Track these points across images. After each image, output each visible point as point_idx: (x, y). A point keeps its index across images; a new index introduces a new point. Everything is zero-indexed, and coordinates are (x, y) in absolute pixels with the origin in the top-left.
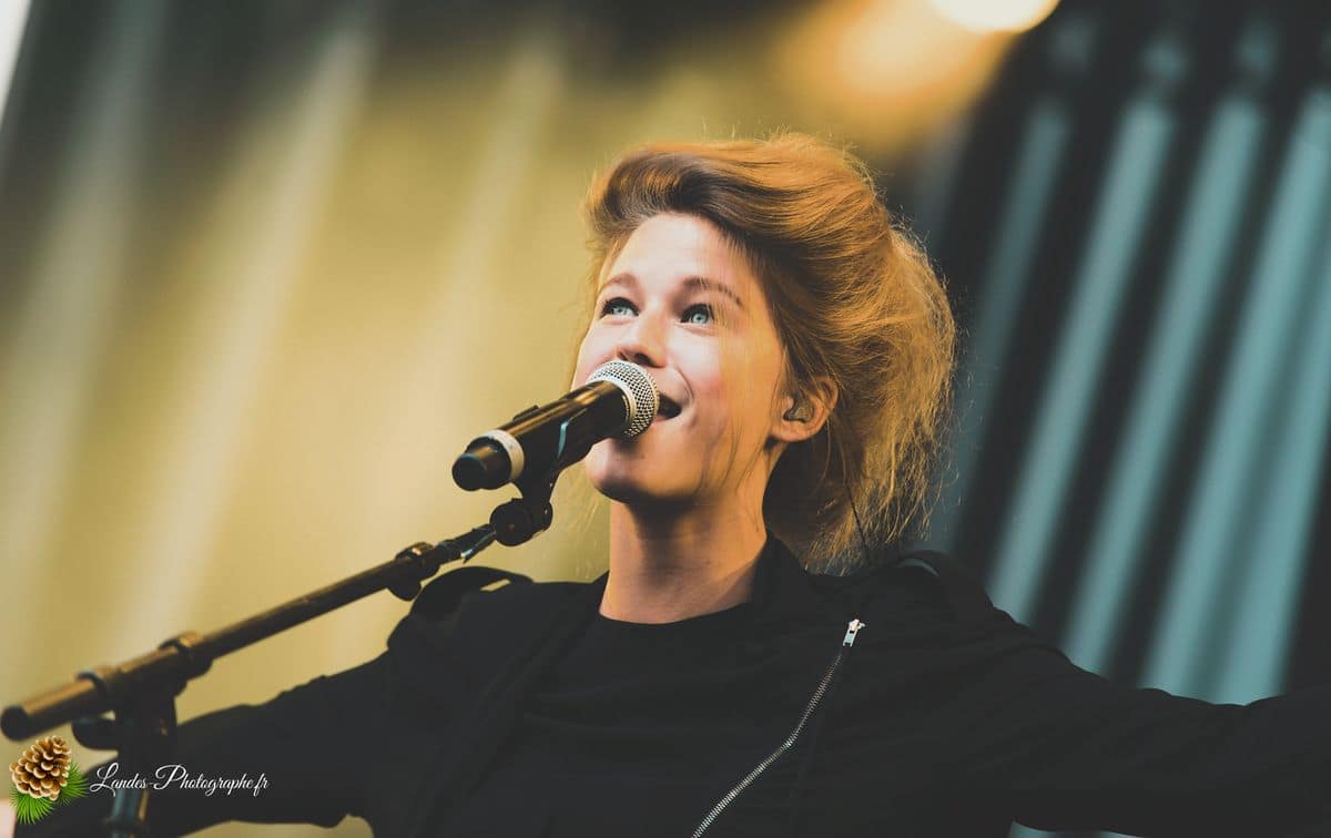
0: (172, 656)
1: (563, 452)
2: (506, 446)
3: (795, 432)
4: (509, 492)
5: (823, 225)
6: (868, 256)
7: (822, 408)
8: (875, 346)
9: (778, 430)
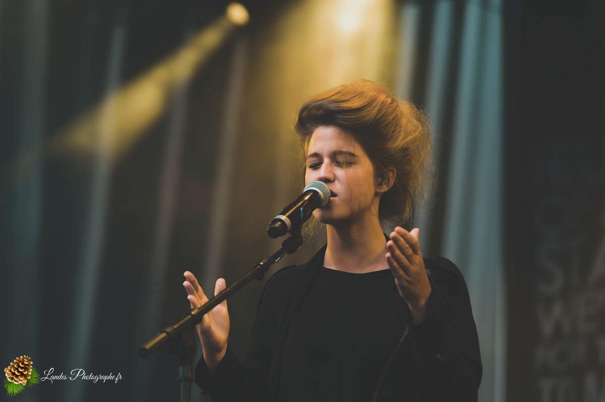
0: (190, 318)
1: (303, 217)
2: (284, 220)
3: (385, 189)
4: (288, 235)
5: (377, 115)
6: (395, 120)
7: (392, 178)
8: (405, 150)
9: (378, 190)
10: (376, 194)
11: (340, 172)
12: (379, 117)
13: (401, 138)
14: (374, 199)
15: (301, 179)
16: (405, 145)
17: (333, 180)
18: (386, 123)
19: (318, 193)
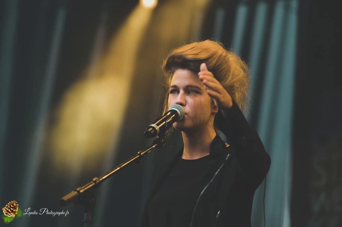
9: (214, 111)
10: (212, 114)
11: (190, 99)
12: (217, 65)
13: (230, 79)
14: (210, 116)
15: (164, 101)
16: (232, 84)
17: (184, 104)
18: (221, 70)
19: (177, 112)
